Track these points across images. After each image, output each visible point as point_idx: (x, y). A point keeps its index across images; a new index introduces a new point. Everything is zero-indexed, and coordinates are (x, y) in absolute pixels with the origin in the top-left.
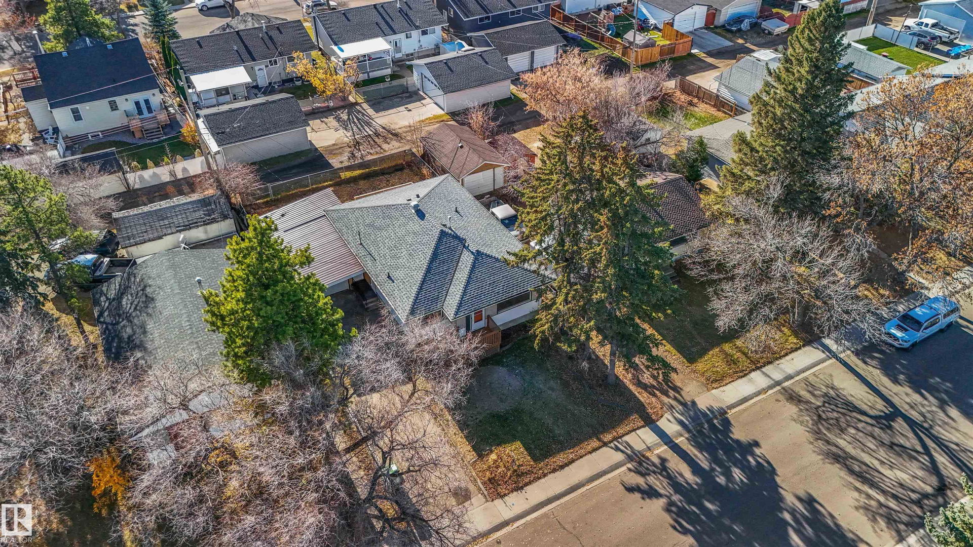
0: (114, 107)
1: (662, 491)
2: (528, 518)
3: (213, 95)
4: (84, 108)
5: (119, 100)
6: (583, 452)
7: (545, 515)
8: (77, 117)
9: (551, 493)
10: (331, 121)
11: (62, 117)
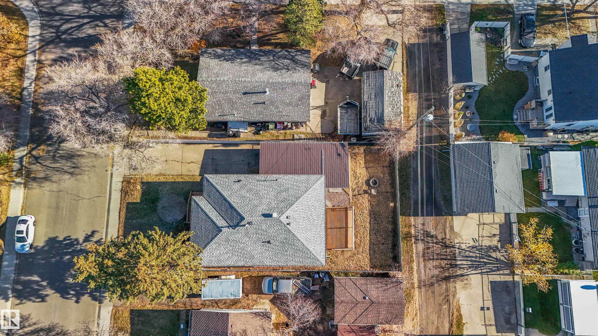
1: (85, 244)
2: (109, 187)
6: (120, 226)
7: (105, 193)
9: (112, 201)
10: (493, 242)
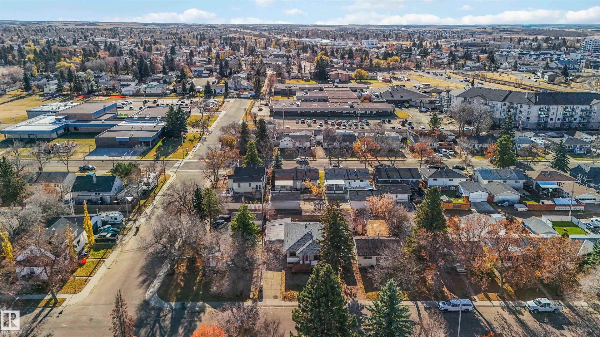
0: (250, 185)
3: (280, 187)
4: (242, 184)
5: (252, 183)
8: (239, 186)
10: (312, 203)
11: (235, 185)
